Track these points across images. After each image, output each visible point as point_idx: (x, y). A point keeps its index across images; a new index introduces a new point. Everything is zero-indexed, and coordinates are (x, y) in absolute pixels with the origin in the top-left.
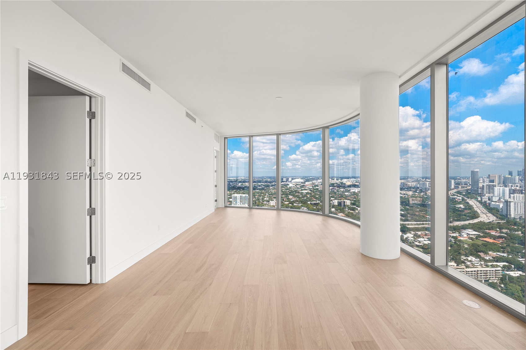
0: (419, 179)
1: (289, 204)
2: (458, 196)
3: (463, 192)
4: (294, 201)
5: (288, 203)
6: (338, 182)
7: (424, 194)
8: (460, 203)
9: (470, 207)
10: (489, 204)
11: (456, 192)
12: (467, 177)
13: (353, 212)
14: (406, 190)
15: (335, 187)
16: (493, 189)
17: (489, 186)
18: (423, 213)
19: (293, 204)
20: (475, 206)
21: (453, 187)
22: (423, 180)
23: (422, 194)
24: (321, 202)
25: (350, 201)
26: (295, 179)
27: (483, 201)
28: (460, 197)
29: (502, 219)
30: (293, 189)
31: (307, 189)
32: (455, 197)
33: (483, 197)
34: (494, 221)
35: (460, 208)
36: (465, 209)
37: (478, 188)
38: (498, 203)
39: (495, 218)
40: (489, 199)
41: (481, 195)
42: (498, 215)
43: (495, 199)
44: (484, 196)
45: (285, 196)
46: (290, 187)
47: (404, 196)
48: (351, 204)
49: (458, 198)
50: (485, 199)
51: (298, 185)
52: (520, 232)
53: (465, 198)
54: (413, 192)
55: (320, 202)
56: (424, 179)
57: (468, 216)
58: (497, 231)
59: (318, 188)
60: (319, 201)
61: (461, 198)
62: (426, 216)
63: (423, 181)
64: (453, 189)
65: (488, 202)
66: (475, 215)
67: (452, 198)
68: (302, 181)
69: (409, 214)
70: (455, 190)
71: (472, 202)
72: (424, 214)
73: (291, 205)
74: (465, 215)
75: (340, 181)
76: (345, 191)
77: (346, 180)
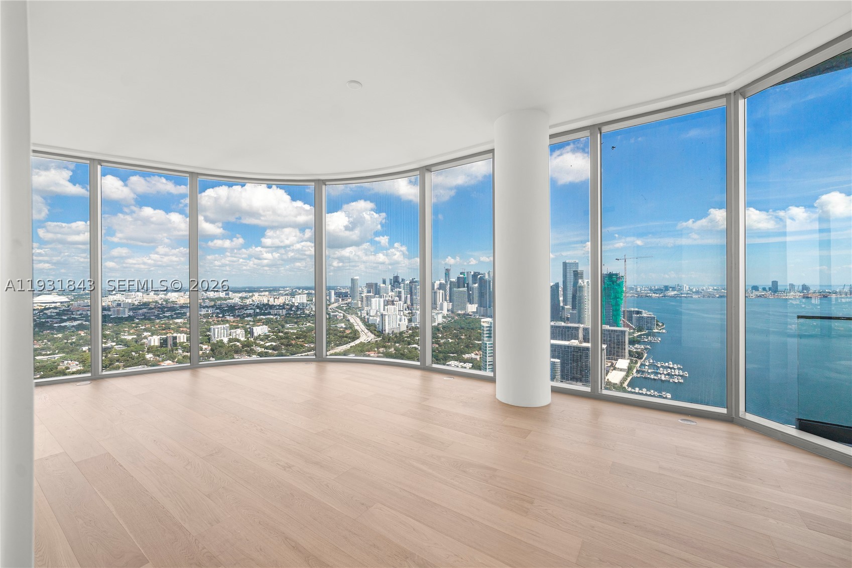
0: (294, 290)
2: (339, 313)
3: (343, 307)
6: (157, 298)
7: (301, 312)
8: (341, 321)
9: (351, 326)
10: (368, 319)
11: (337, 307)
12: (347, 287)
14: (278, 308)
15: (153, 309)
16: (371, 301)
17: (367, 297)
18: (301, 340)
20: (355, 324)
21: (333, 300)
22: (300, 292)
23: (299, 313)
25: (185, 336)
27: (363, 317)
28: (341, 313)
29: (379, 336)
32: (337, 313)
33: (363, 312)
34: (373, 340)
35: (342, 327)
36: (346, 328)
37: (358, 301)
38: (375, 318)
39: (373, 336)
40: (367, 314)
41: (361, 309)
42: (376, 332)
43: (372, 313)
44: (363, 310)
47: (275, 317)
48: (188, 339)
49: (339, 314)
50: (364, 314)
51: (49, 309)
52: (393, 349)
53: (346, 314)
54: (287, 311)
56: (301, 290)
57: (350, 338)
58: (375, 351)
59: (110, 313)
61: (342, 315)
62: (305, 344)
63: (300, 294)
64: (334, 303)
65: (367, 317)
66: (355, 335)
67: (333, 316)
68: (64, 299)
69: (284, 345)
70: (336, 305)
71: (353, 319)
72: (302, 342)
74: (346, 337)
75: (163, 296)
76: (175, 316)
77: (175, 294)
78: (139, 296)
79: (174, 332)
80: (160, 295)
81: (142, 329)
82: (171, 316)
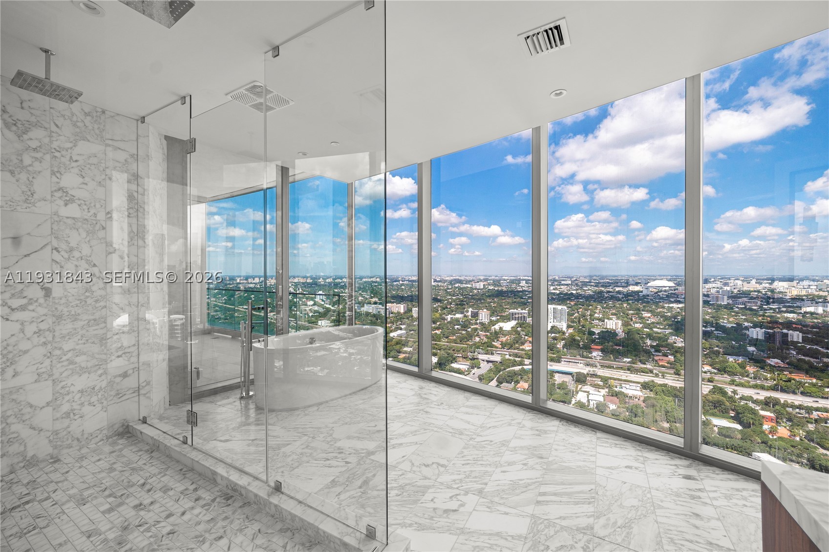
1: (642, 327)
4: (653, 323)
5: (641, 325)
6: (759, 287)
13: (812, 360)
15: (755, 298)
19: (651, 329)
24: (716, 330)
25: (801, 335)
26: (654, 280)
30: (651, 299)
31: (681, 300)
45: (636, 312)
46: (643, 295)
48: (805, 340)
51: (661, 291)
55: (713, 329)
59: (709, 299)
60: (713, 327)
68: (671, 284)
73: (648, 330)
75: (767, 285)
76: (784, 309)
77: (785, 284)
78: (738, 284)
79: (784, 328)
80: (763, 285)
81: (742, 318)
82: (779, 308)
